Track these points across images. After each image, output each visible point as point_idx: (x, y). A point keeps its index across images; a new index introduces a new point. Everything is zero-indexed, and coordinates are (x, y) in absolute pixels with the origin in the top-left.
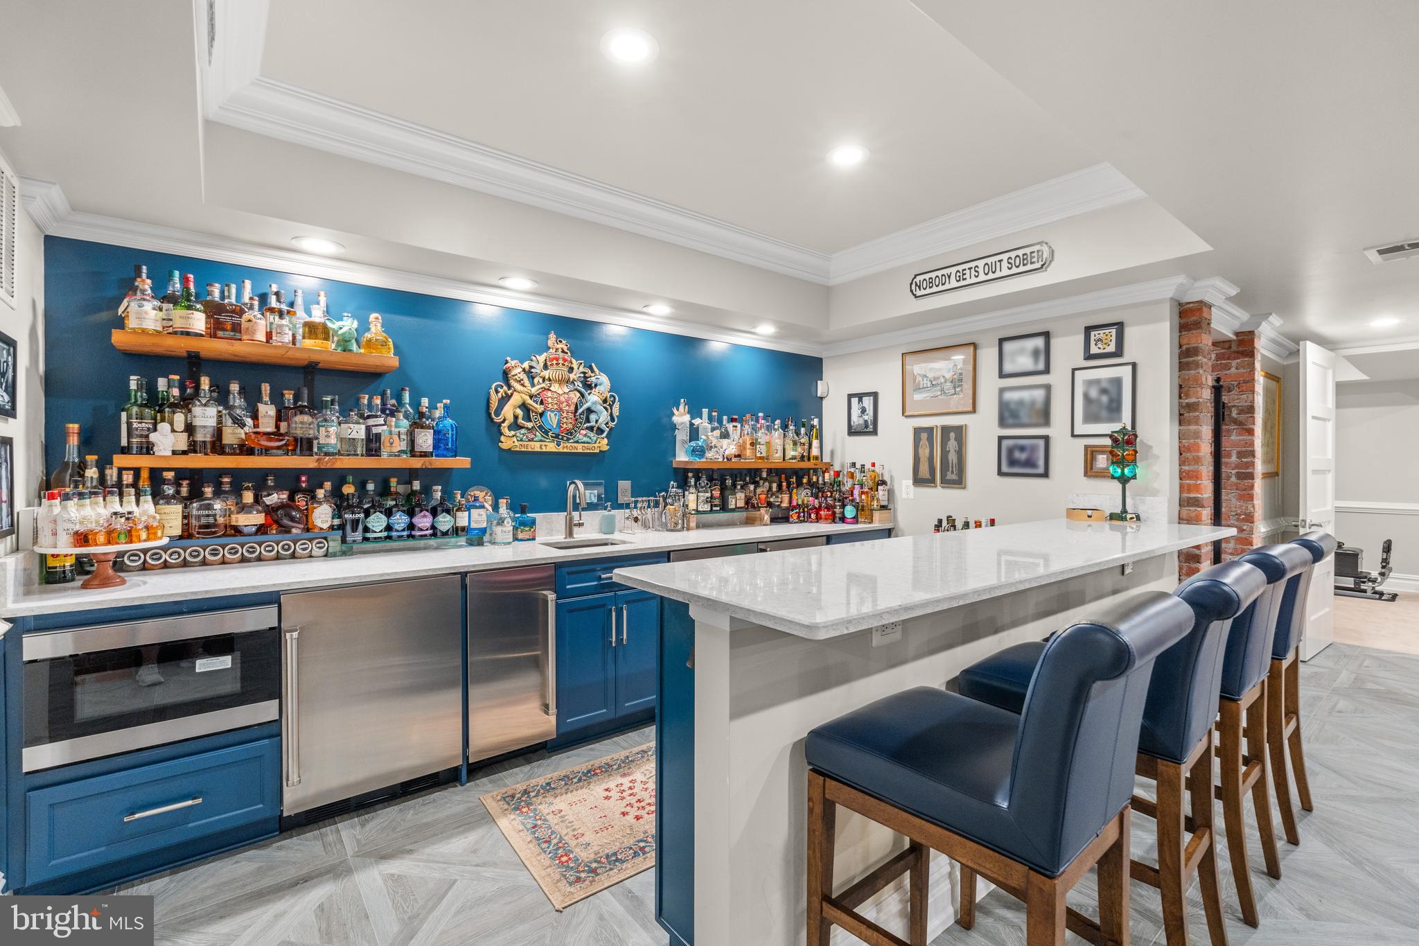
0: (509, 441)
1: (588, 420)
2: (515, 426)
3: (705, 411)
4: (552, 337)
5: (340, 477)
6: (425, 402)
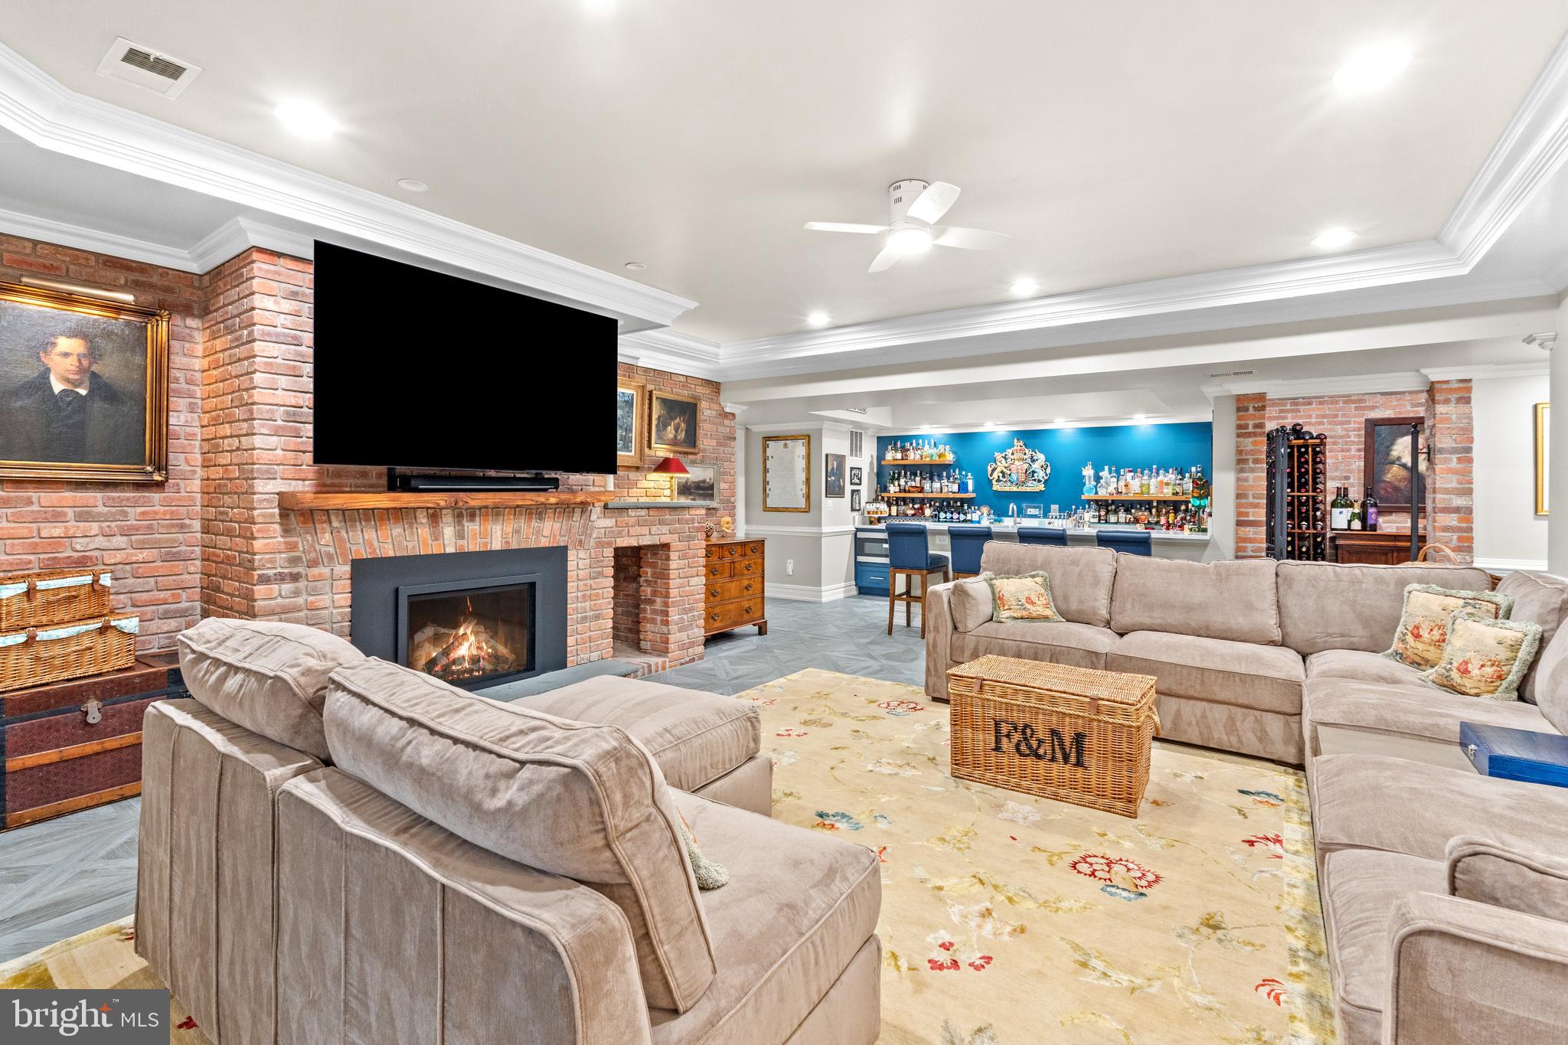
0: (996, 487)
1: (1033, 476)
2: (998, 480)
3: (1106, 468)
4: (1016, 440)
5: (931, 499)
6: (964, 473)
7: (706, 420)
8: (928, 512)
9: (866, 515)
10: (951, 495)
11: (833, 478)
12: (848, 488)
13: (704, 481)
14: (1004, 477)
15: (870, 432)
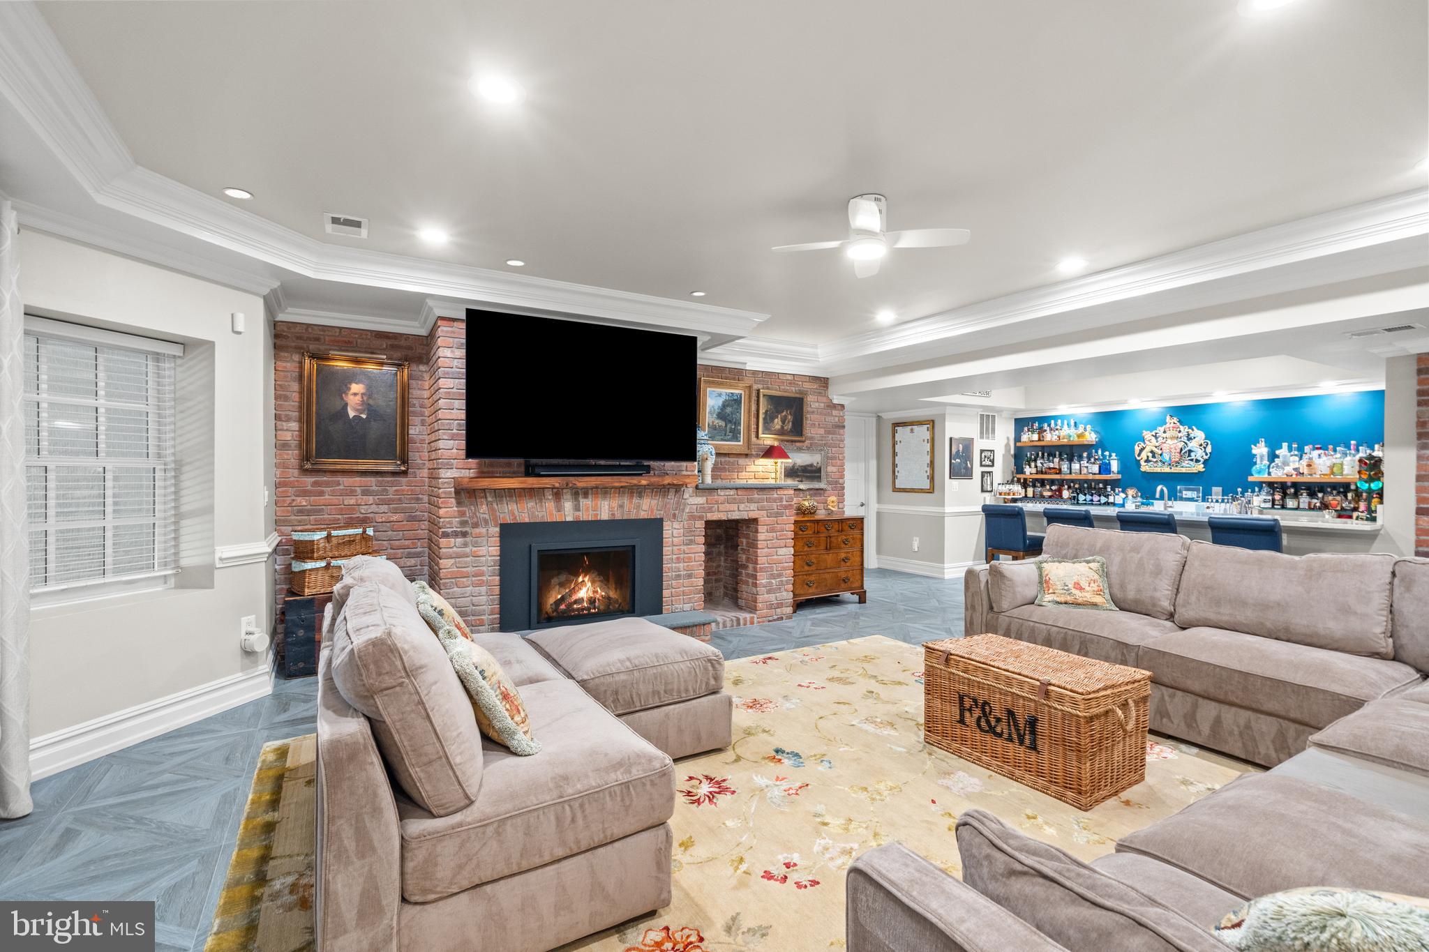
0: (1145, 468)
1: (1189, 456)
2: (1147, 461)
3: (1285, 445)
4: (1168, 417)
5: (1070, 481)
6: (1107, 453)
7: (813, 412)
8: (1066, 494)
9: (998, 496)
10: (1091, 477)
11: (958, 460)
12: (977, 470)
13: (811, 465)
14: (1154, 456)
15: (1005, 414)
